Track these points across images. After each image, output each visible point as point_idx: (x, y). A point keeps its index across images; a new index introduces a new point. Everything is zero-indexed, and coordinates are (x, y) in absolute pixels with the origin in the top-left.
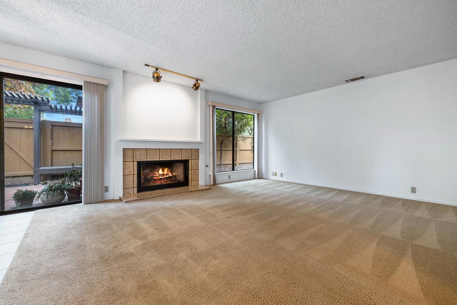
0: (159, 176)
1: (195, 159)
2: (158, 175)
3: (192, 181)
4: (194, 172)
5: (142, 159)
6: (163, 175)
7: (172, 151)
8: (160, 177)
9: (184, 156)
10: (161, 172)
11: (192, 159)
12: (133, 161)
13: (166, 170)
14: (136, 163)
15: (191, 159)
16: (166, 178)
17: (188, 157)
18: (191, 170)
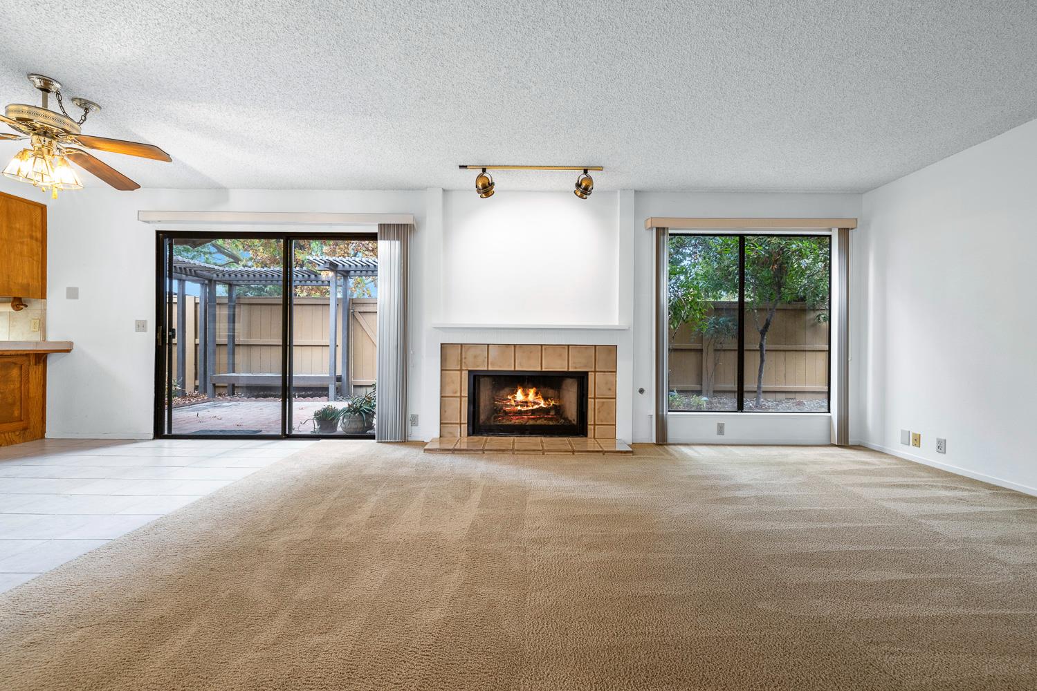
0: (517, 406)
1: (604, 372)
2: (513, 403)
3: (595, 425)
4: (603, 403)
5: (478, 366)
6: (526, 403)
7: (545, 349)
8: (519, 408)
9: (574, 363)
10: (520, 396)
11: (597, 370)
12: (461, 370)
13: (532, 392)
14: (465, 374)
15: (595, 372)
16: (533, 412)
17: (586, 366)
18: (595, 398)
